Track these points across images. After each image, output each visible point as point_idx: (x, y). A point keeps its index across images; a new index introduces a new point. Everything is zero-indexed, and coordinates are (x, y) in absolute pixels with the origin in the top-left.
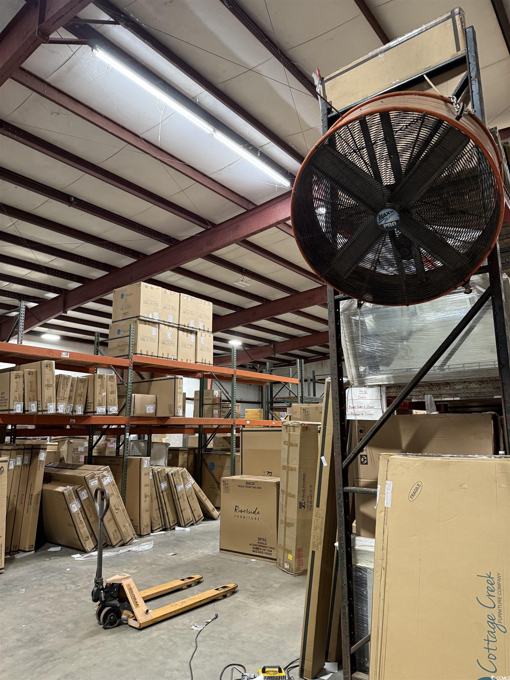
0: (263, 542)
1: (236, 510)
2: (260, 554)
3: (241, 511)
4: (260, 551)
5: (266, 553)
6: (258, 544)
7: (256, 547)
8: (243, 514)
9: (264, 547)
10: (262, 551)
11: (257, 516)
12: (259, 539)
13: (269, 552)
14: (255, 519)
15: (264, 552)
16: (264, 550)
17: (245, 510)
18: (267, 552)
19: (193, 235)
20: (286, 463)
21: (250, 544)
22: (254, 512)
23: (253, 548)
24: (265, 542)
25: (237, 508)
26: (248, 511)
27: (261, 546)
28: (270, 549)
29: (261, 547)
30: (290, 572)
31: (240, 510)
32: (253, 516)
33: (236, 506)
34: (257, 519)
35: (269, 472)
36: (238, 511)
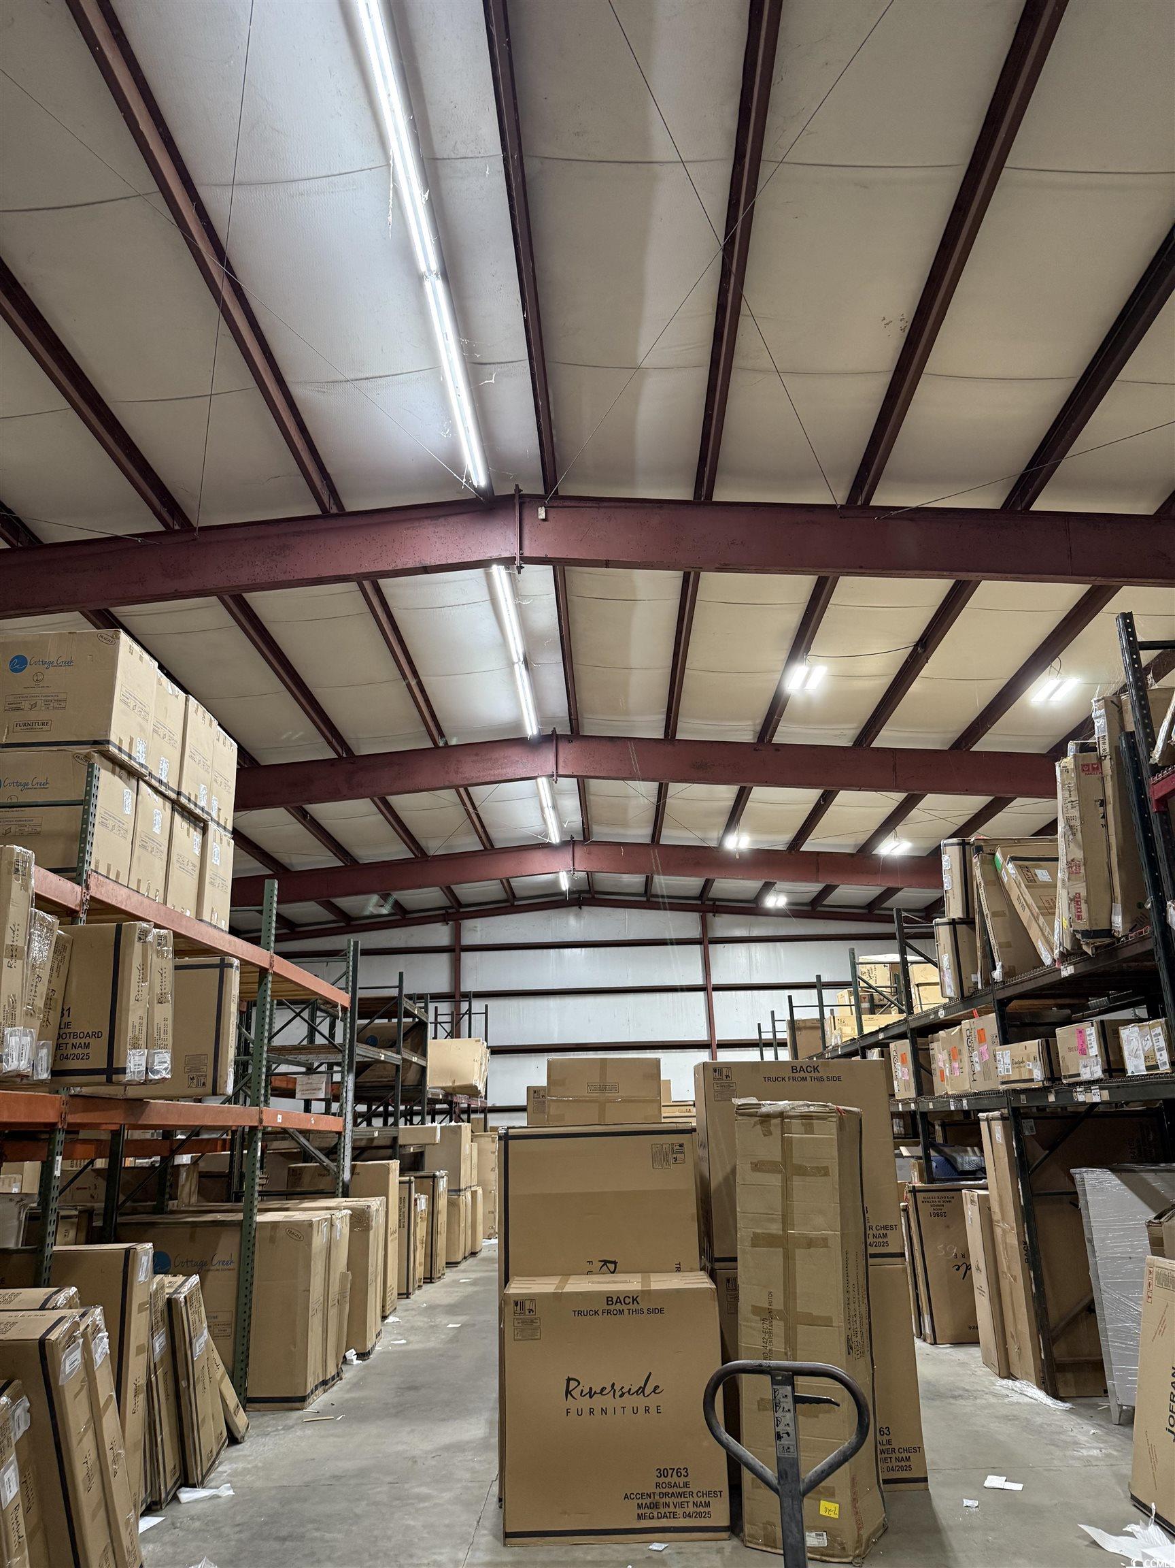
0: (675, 1479)
1: (568, 1392)
2: (664, 1523)
3: (591, 1394)
4: (662, 1511)
5: (686, 1516)
6: (658, 1490)
7: (648, 1501)
8: (598, 1400)
9: (680, 1495)
10: (672, 1509)
11: (653, 1401)
12: (662, 1473)
13: (701, 1509)
14: (647, 1410)
15: (680, 1511)
16: (681, 1505)
17: (603, 1389)
18: (691, 1509)
19: (120, 534)
20: (780, 1226)
21: (626, 1497)
22: (642, 1390)
23: (640, 1506)
24: (682, 1480)
25: (573, 1384)
26: (617, 1388)
27: (667, 1494)
28: (703, 1500)
29: (667, 1500)
30: (832, 1556)
31: (586, 1391)
32: (639, 1401)
33: (569, 1380)
34: (653, 1410)
35: (606, 1262)
36: (576, 1393)
